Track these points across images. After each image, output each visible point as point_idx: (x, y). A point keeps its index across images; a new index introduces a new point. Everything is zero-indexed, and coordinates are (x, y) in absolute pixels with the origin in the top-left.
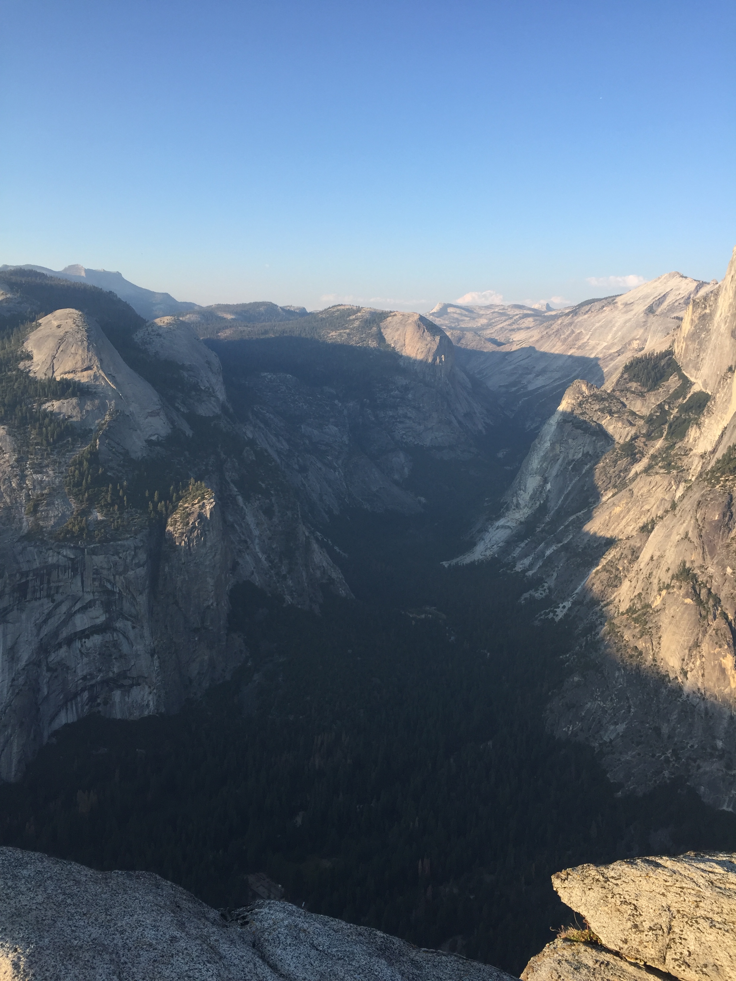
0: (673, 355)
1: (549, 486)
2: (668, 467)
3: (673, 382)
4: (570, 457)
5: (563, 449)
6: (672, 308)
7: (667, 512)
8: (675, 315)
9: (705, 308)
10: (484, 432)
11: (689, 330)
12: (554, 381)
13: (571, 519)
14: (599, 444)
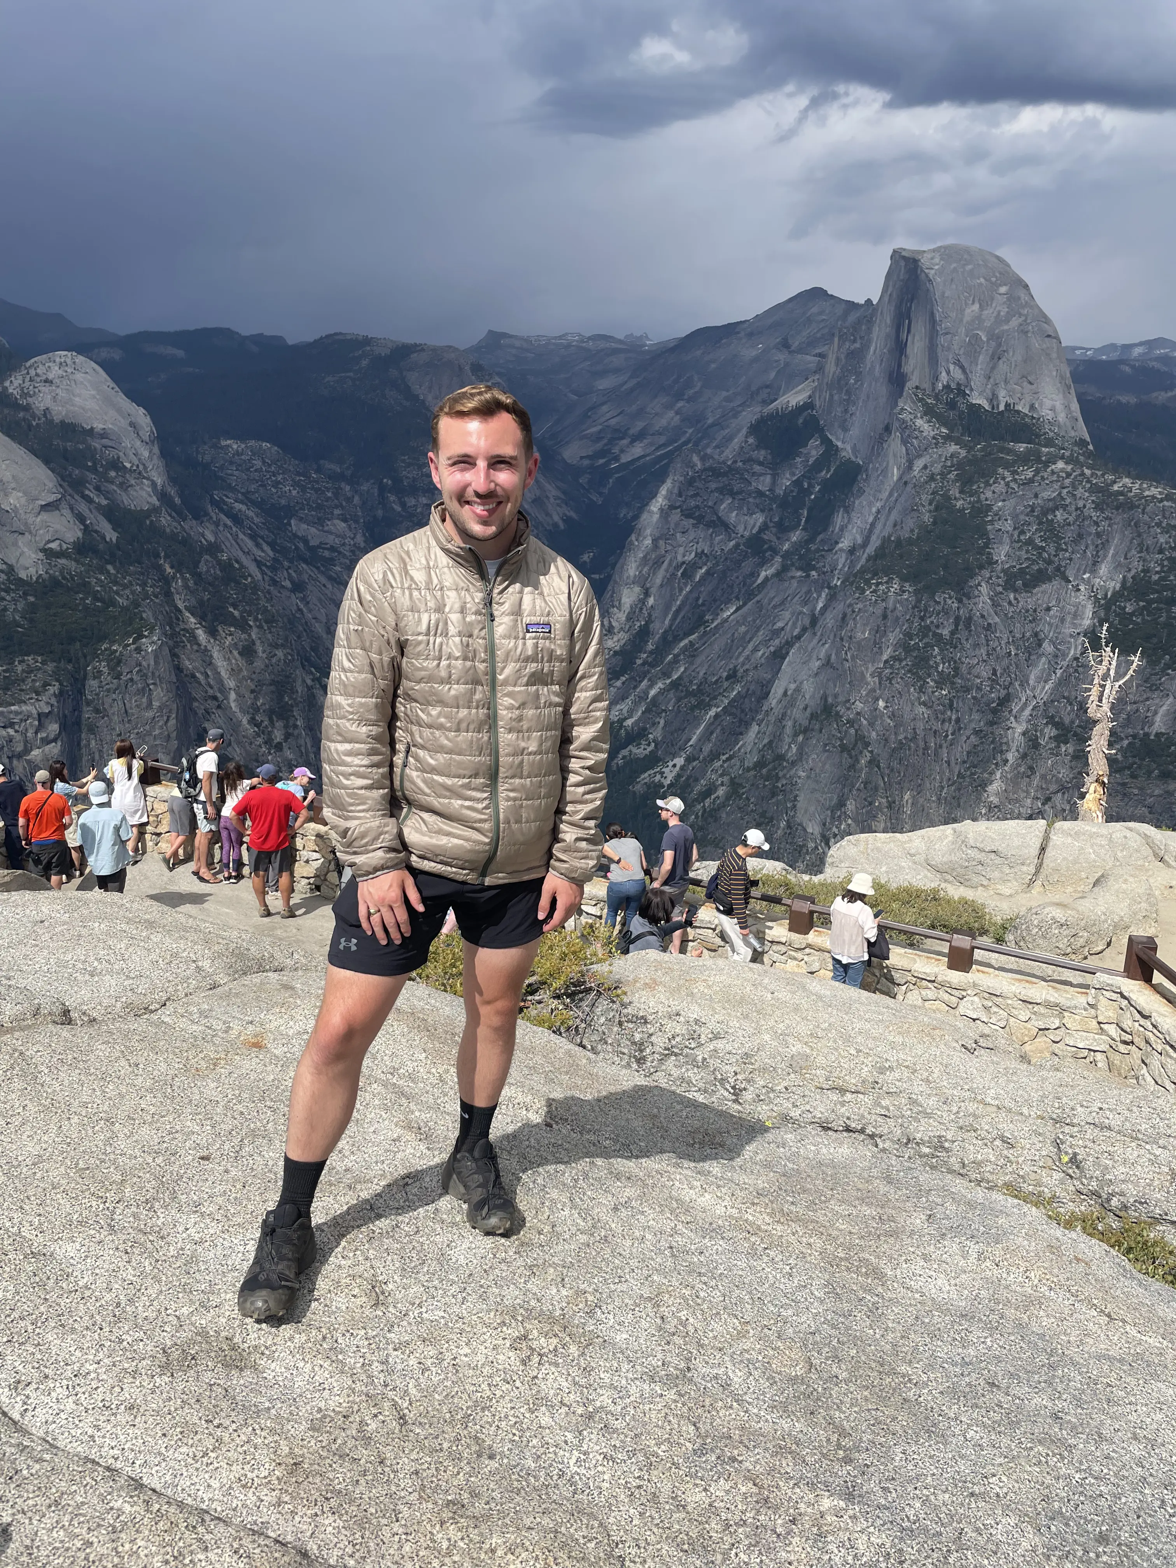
0: (813, 409)
1: (651, 601)
2: (807, 567)
3: (813, 449)
4: (680, 558)
5: (669, 548)
6: (812, 342)
7: (804, 630)
8: (818, 351)
9: (854, 341)
10: (562, 526)
11: (834, 373)
12: (657, 449)
13: (682, 644)
14: (718, 538)
